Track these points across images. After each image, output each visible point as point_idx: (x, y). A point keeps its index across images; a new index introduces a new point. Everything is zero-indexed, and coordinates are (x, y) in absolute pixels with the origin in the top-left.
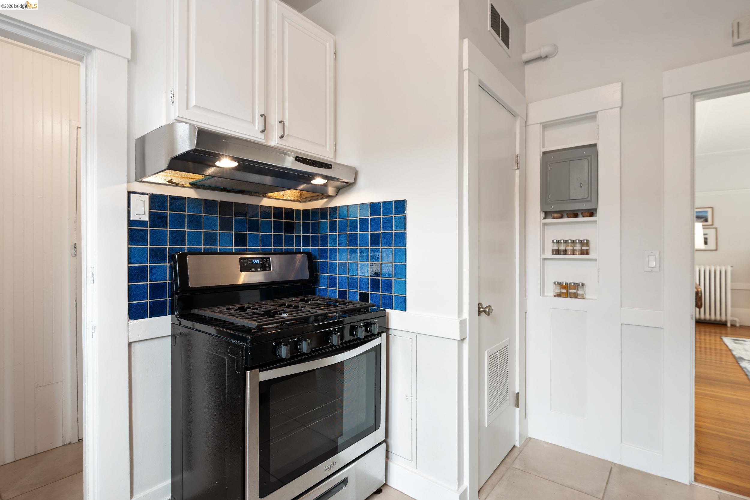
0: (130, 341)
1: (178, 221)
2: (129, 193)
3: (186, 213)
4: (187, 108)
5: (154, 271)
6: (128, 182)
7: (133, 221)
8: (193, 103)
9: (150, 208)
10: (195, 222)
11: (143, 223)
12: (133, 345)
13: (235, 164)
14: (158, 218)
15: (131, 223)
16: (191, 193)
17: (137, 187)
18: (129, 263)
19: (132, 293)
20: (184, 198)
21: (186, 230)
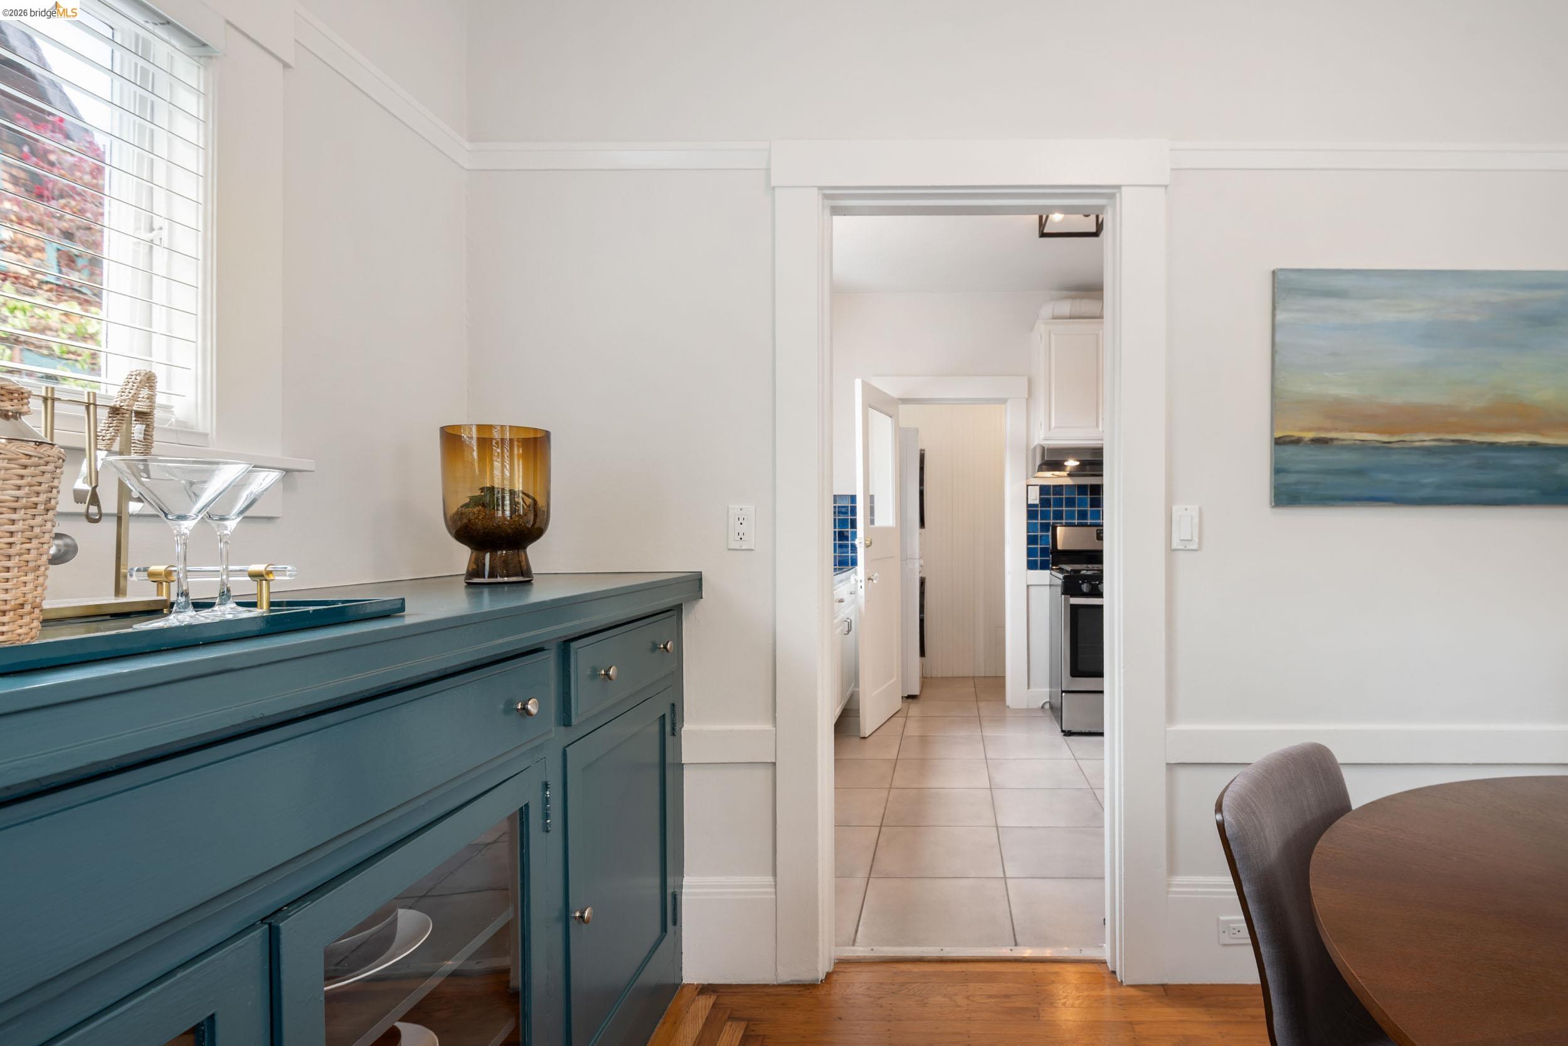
0: (1029, 584)
1: (1059, 503)
2: (1028, 486)
3: (1064, 496)
4: (1050, 429)
5: (1043, 538)
6: (1027, 478)
7: (1031, 505)
8: (1053, 425)
9: (1040, 495)
10: (1070, 502)
11: (1036, 506)
12: (1030, 587)
13: (1078, 463)
14: (1045, 501)
15: (1029, 506)
16: (1069, 481)
17: (1033, 481)
18: (1028, 532)
19: (1030, 553)
20: (1062, 486)
21: (1064, 509)
